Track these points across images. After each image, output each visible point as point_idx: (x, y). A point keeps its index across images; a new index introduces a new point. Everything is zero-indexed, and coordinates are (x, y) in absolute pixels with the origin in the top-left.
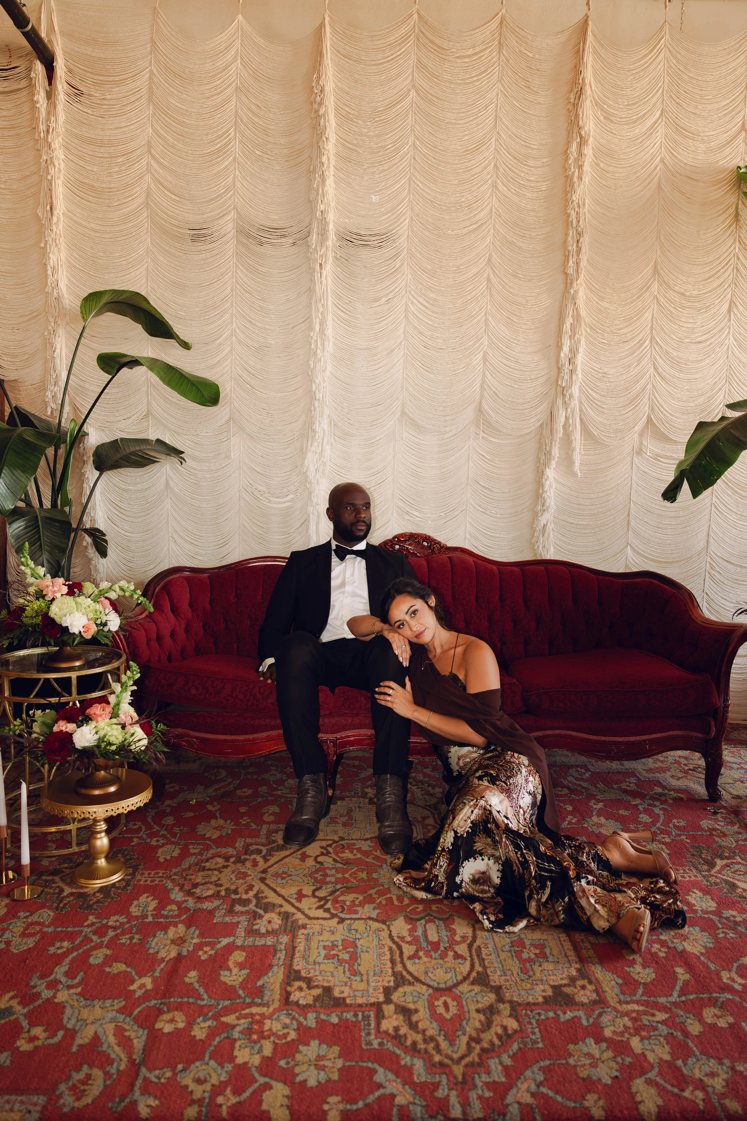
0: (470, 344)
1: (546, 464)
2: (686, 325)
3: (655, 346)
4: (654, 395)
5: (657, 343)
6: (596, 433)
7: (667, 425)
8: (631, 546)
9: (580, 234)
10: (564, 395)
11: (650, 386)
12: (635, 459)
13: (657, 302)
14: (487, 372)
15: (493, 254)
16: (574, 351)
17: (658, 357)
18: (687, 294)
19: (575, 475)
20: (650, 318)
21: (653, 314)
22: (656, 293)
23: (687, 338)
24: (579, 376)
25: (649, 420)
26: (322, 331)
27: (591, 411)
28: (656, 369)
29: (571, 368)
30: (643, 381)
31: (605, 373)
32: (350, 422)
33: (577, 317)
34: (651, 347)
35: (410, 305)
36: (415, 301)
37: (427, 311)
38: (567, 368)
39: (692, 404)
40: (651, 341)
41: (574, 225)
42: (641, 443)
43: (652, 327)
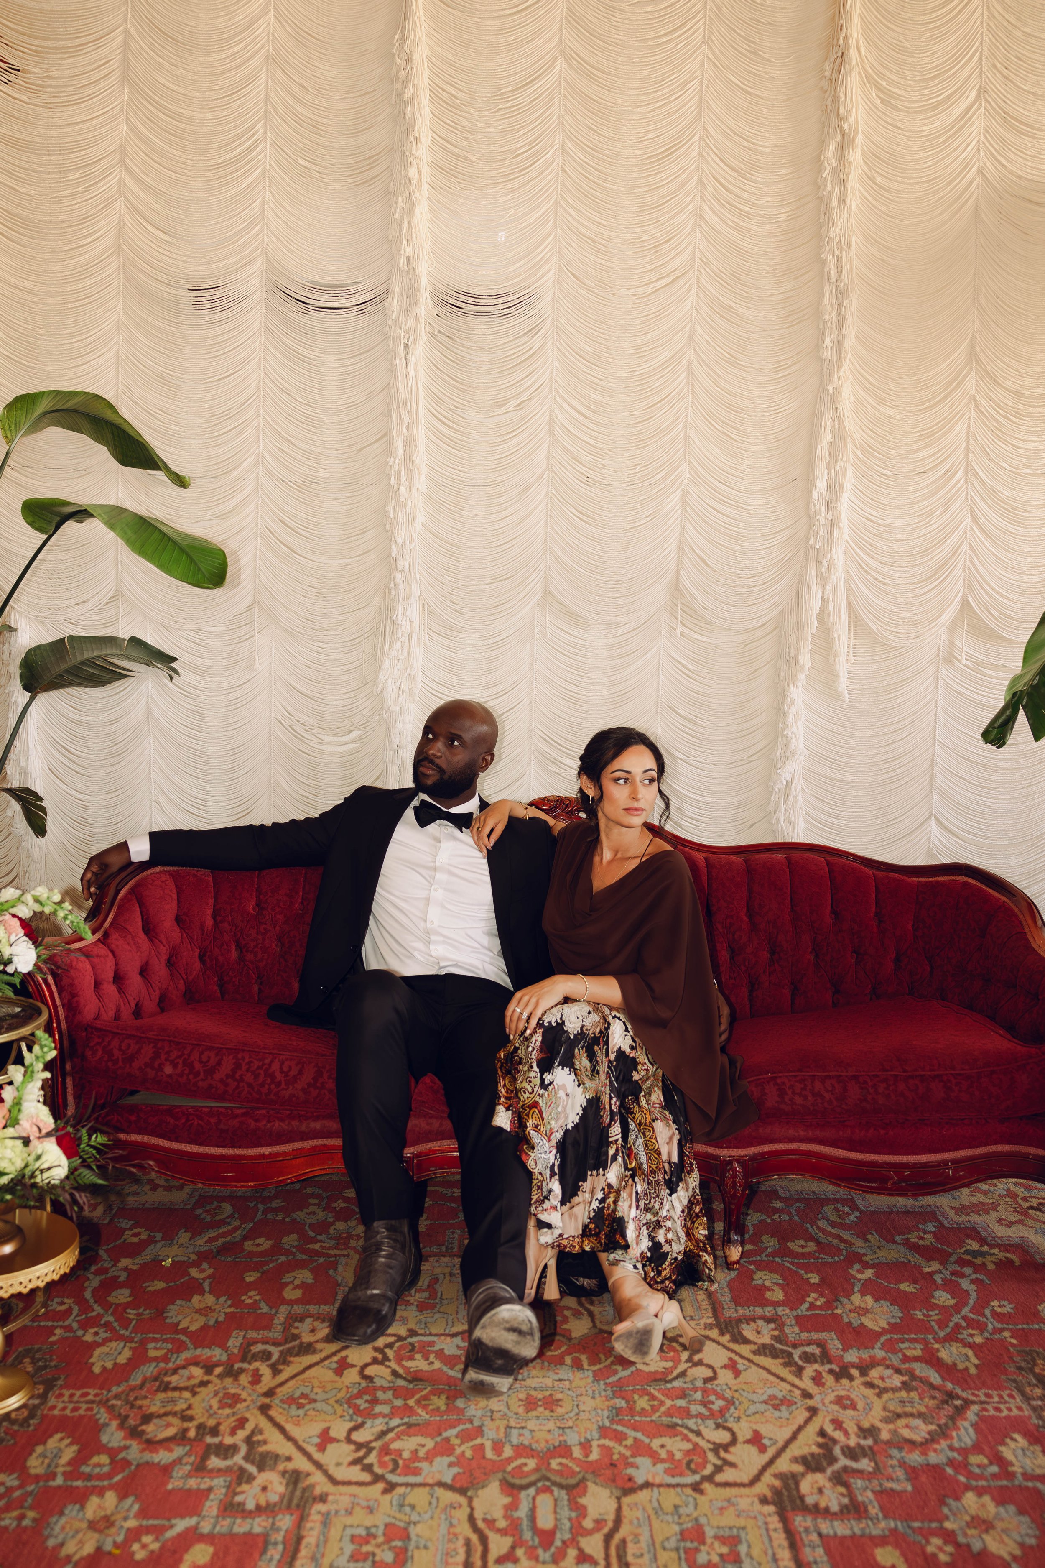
0: (659, 476)
1: (791, 680)
2: (1024, 445)
3: (974, 479)
4: (973, 563)
5: (976, 475)
6: (874, 627)
7: (995, 613)
8: (937, 819)
9: (842, 294)
10: (819, 563)
11: (965, 547)
12: (943, 671)
13: (976, 406)
14: (688, 524)
15: (698, 327)
16: (834, 488)
17: (978, 499)
18: (1027, 393)
19: (838, 697)
20: (964, 432)
21: (969, 427)
22: (973, 391)
23: (1028, 466)
24: (844, 531)
25: (965, 604)
26: (408, 456)
27: (866, 591)
28: (975, 519)
29: (830, 517)
30: (954, 539)
31: (887, 526)
32: (456, 607)
33: (840, 434)
34: (966, 480)
35: (557, 411)
36: (565, 405)
37: (585, 421)
38: (823, 517)
39: (1036, 578)
40: (966, 472)
41: (833, 279)
42: (952, 643)
43: (967, 449)
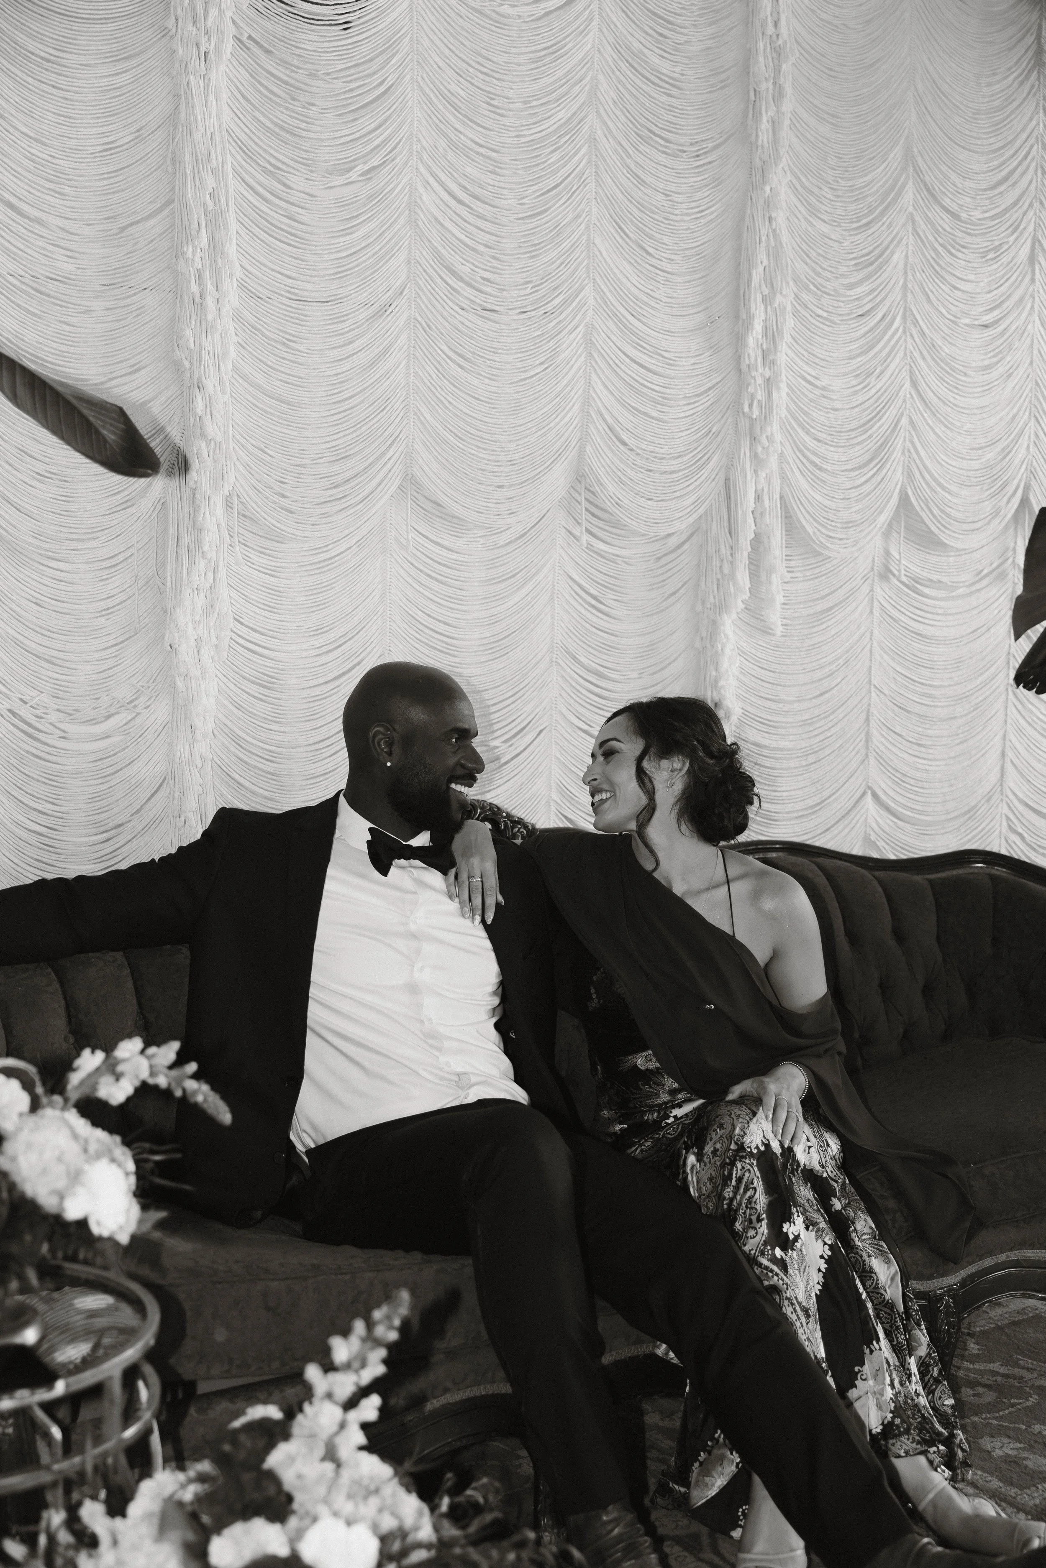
0: (556, 301)
1: (722, 607)
2: (961, 285)
3: (912, 328)
4: (912, 442)
5: (916, 323)
6: (810, 531)
7: (936, 511)
8: (875, 796)
9: (778, 53)
10: (754, 439)
11: (904, 421)
12: (878, 589)
13: (914, 229)
14: (594, 377)
15: (601, 77)
16: (772, 335)
17: (917, 355)
18: (964, 215)
19: (766, 631)
20: (902, 263)
21: (906, 257)
22: (911, 209)
23: (965, 314)
24: (781, 396)
25: (904, 501)
27: (802, 481)
28: (914, 384)
29: (767, 373)
30: (892, 412)
31: (824, 388)
33: (776, 253)
34: (904, 332)
35: (421, 190)
36: (431, 180)
37: (460, 209)
38: (760, 374)
39: (976, 465)
40: (904, 318)
41: (770, 30)
42: (887, 553)
43: (905, 288)
